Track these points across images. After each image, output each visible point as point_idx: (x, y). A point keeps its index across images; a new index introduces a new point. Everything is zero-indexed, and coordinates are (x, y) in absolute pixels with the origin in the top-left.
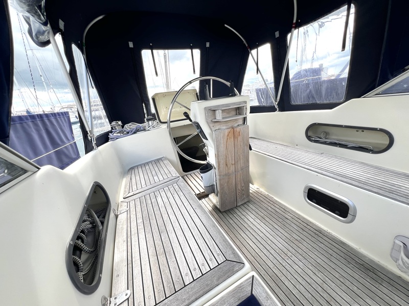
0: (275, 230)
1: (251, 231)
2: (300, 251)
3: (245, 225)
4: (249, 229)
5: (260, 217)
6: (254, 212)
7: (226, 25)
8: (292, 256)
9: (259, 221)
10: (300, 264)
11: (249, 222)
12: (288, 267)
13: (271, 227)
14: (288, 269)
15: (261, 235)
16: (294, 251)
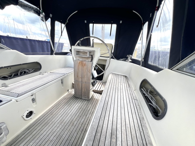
0: (75, 115)
1: (70, 108)
2: (67, 127)
3: (72, 105)
4: (70, 107)
5: (80, 107)
6: (82, 104)
7: (134, 11)
8: (61, 125)
9: (77, 108)
10: (58, 129)
11: (74, 105)
12: (55, 126)
13: (76, 113)
14: (54, 126)
15: (69, 112)
16: (65, 125)
